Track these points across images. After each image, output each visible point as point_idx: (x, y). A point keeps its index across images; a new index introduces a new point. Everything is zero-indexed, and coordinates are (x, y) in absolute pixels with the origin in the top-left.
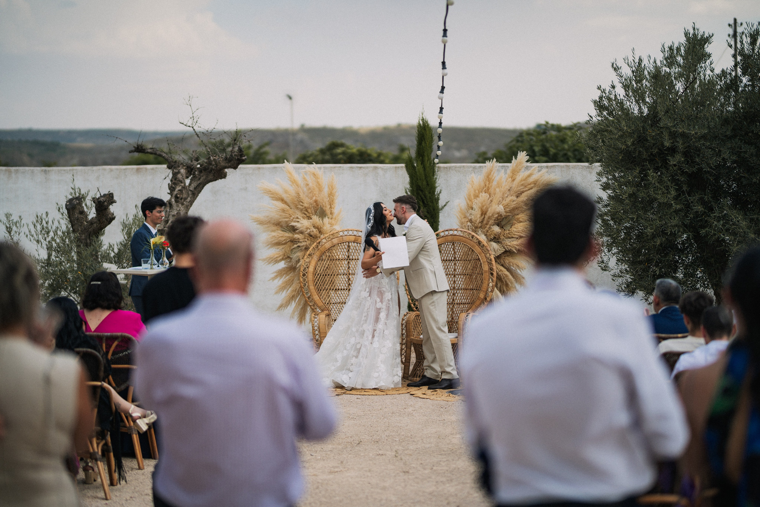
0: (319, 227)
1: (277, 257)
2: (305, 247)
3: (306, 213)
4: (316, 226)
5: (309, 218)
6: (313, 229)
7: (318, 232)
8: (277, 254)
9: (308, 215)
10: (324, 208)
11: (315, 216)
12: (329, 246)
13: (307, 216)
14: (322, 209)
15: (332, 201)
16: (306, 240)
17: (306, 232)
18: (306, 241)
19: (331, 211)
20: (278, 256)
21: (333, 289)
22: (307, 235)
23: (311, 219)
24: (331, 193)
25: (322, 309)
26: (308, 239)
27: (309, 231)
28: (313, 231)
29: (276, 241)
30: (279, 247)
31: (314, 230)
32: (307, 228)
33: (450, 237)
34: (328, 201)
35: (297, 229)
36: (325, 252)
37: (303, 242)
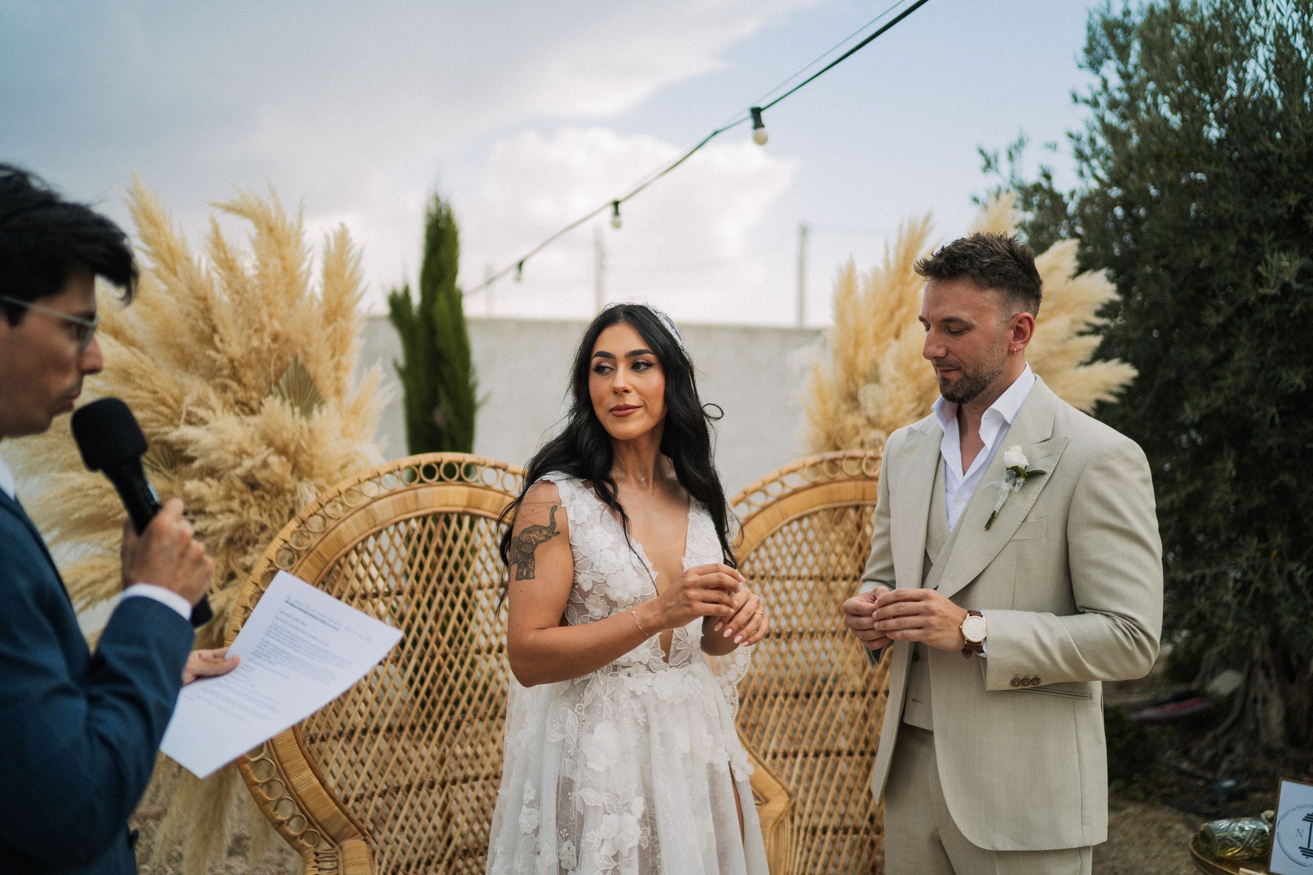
0: (292, 448)
1: (92, 583)
2: (226, 535)
3: (233, 385)
4: (278, 442)
5: (246, 408)
6: (263, 452)
7: (289, 467)
8: (93, 568)
9: (241, 394)
10: (311, 368)
11: (278, 401)
12: (356, 534)
13: (238, 402)
14: (301, 369)
15: (342, 340)
16: (235, 504)
17: (239, 471)
18: (232, 511)
19: (338, 379)
20: (97, 575)
21: (377, 731)
22: (239, 484)
23: (253, 412)
24: (340, 304)
25: (333, 832)
26: (243, 503)
27: (247, 463)
28: (265, 465)
29: (84, 513)
30: (99, 535)
31: (274, 460)
32: (241, 453)
33: (851, 484)
34: (329, 338)
35: (192, 460)
36: (338, 562)
37: (222, 512)
